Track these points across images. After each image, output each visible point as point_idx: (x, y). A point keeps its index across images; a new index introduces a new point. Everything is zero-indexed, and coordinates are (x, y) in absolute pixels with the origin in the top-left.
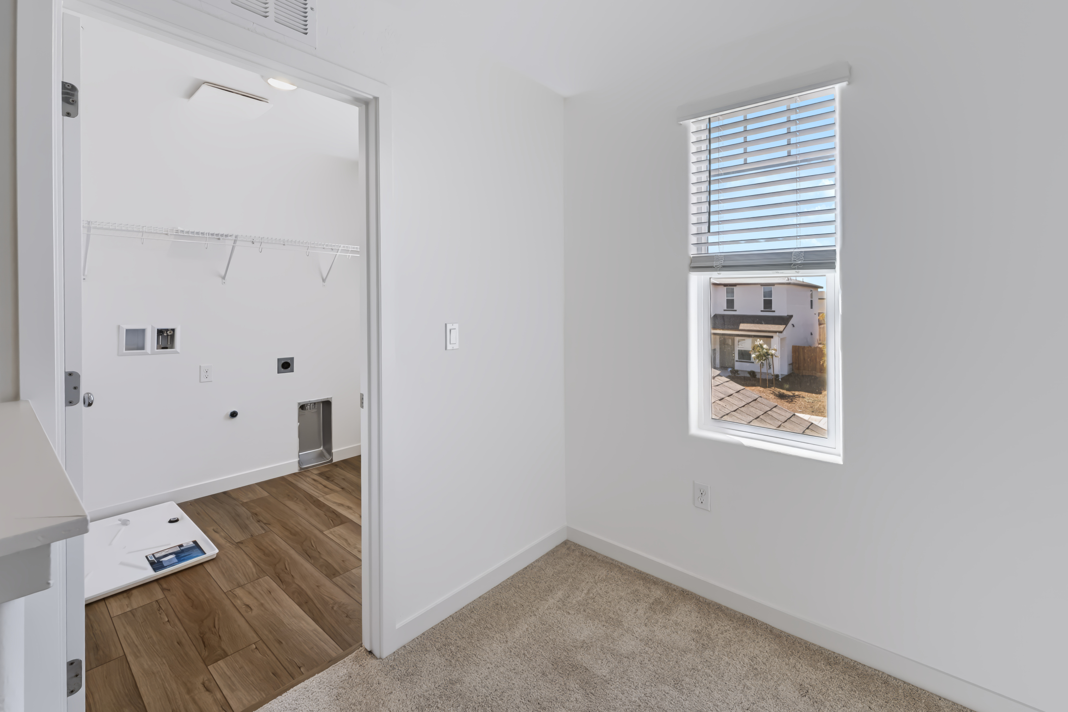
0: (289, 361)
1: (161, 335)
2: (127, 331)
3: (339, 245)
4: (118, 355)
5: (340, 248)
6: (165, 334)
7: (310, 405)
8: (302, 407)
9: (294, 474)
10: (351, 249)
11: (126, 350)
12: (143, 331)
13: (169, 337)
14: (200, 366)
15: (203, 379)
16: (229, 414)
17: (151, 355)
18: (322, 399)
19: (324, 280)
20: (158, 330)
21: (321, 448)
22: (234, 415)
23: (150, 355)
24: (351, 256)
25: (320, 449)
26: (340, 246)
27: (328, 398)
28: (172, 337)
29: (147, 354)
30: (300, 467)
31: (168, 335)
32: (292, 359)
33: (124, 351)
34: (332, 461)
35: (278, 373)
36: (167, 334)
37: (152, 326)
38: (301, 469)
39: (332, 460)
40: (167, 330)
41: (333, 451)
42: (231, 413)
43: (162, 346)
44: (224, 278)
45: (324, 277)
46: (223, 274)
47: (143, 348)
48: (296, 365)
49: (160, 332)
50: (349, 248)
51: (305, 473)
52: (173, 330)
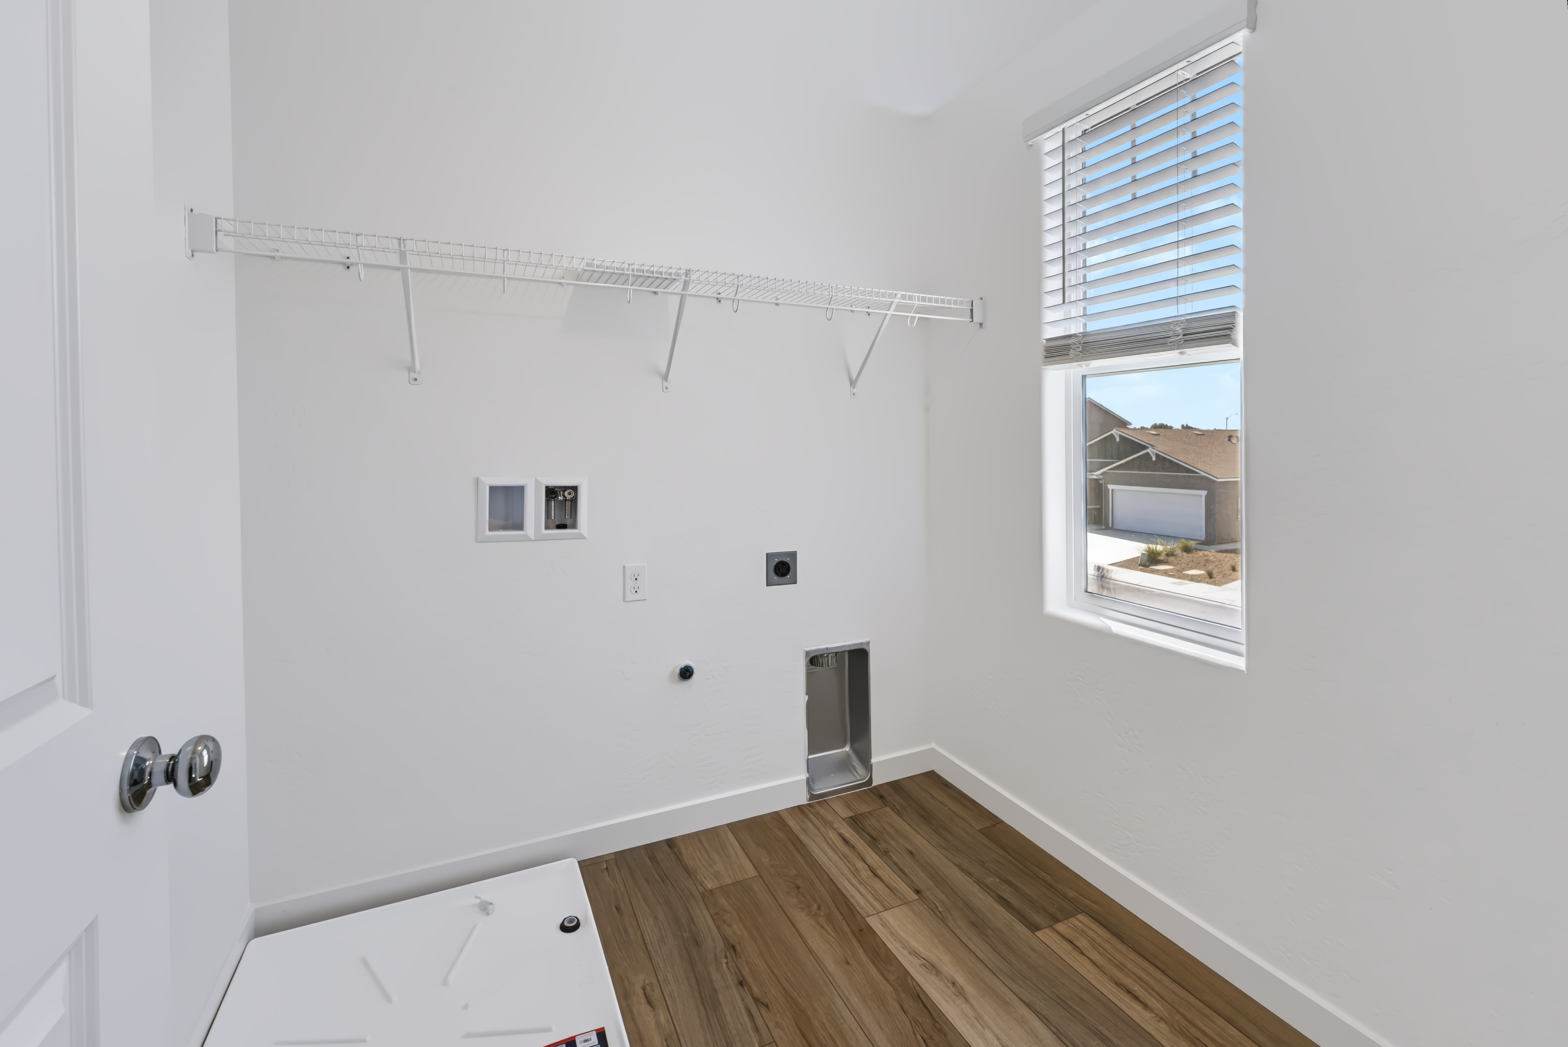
0: (788, 560)
1: (553, 498)
2: (493, 489)
3: (895, 292)
4: (477, 541)
5: (896, 300)
6: (561, 498)
7: (827, 656)
8: (814, 660)
9: (799, 808)
10: (918, 301)
11: (490, 529)
12: (521, 489)
13: (568, 504)
14: (624, 567)
15: (630, 596)
16: (678, 671)
17: (535, 541)
18: (849, 646)
19: (853, 383)
20: (547, 488)
21: (847, 748)
22: (686, 673)
23: (533, 540)
24: (920, 318)
25: (844, 749)
26: (896, 295)
27: (861, 643)
28: (574, 501)
29: (527, 539)
30: (811, 794)
31: (566, 500)
32: (793, 555)
33: (488, 533)
34: (872, 783)
35: (767, 586)
36: (564, 496)
37: (536, 480)
38: (812, 797)
39: (870, 781)
40: (565, 488)
41: (874, 760)
42: (681, 669)
43: (558, 523)
44: (665, 377)
45: (854, 376)
46: (664, 368)
47: (519, 526)
48: (802, 568)
49: (551, 493)
50: (915, 301)
51: (818, 808)
52: (575, 489)
